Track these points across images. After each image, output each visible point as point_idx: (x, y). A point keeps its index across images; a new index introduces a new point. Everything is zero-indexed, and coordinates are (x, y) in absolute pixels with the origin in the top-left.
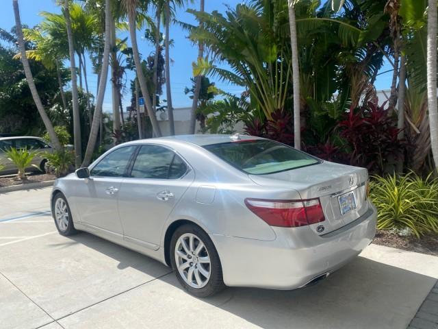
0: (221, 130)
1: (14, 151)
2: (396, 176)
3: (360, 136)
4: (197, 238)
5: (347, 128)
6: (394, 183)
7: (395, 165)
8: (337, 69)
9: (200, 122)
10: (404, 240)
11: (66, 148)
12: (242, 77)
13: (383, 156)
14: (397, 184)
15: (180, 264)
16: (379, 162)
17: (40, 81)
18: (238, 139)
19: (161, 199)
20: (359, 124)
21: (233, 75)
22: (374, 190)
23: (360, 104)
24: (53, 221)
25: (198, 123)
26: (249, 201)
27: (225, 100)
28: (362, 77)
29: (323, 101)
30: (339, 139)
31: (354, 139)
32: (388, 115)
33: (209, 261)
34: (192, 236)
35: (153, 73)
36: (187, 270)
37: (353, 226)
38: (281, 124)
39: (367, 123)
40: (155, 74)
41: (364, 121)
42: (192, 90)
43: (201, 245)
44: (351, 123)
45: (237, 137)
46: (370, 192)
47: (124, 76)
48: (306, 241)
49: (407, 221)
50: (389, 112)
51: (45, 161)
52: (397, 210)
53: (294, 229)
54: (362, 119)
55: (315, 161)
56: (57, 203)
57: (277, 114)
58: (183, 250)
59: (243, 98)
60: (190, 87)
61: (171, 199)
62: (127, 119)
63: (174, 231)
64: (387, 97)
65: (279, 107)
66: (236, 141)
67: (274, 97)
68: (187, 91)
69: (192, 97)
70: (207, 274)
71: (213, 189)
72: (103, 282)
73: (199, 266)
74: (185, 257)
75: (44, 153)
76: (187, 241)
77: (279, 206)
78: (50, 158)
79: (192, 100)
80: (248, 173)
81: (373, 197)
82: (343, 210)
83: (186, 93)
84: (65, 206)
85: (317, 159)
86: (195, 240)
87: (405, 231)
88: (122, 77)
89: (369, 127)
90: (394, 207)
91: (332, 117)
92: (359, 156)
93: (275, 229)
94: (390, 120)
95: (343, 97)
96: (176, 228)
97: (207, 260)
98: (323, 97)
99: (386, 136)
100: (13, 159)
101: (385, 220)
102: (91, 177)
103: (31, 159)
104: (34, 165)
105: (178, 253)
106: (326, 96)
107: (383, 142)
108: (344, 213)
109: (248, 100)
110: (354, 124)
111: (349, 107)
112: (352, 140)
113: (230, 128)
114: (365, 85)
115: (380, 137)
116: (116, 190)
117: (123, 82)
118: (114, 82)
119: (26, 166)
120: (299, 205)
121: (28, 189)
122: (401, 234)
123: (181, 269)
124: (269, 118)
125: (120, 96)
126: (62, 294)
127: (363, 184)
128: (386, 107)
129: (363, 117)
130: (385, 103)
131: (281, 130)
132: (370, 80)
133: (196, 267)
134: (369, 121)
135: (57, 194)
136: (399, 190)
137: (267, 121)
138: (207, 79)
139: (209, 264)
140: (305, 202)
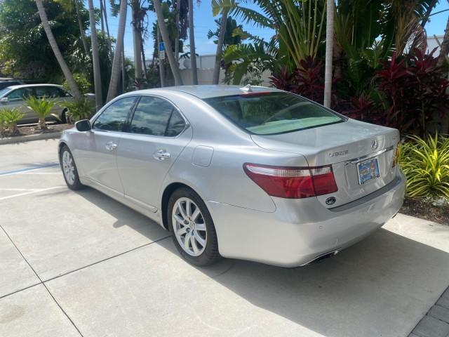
0: (247, 80)
1: (32, 100)
2: (439, 136)
3: (401, 89)
4: (194, 203)
5: (387, 80)
6: (435, 145)
7: (440, 124)
8: (382, 8)
9: (224, 71)
10: (437, 211)
11: (86, 97)
12: (271, 19)
13: (427, 113)
14: (439, 146)
15: (178, 228)
16: (421, 120)
17: (60, 24)
18: (249, 91)
19: (158, 159)
20: (400, 76)
21: (259, 16)
22: (410, 153)
23: (406, 50)
24: (62, 174)
25: (222, 71)
26: (248, 167)
27: (250, 45)
28: (411, 17)
29: (362, 48)
30: (376, 93)
31: (394, 93)
32: (438, 65)
33: (205, 229)
34: (188, 201)
35: (175, 15)
36: (184, 235)
37: (374, 198)
38: (311, 74)
39: (412, 74)
40: (178, 16)
41: (408, 72)
42: (217, 34)
43: (198, 212)
44: (392, 73)
45: (247, 89)
46: (405, 154)
47: (145, 18)
48: (311, 215)
49: (444, 189)
50: (440, 61)
51: (66, 110)
52: (434, 177)
53: (298, 201)
54: (405, 69)
55: (338, 119)
56: (64, 156)
57: (307, 62)
58: (180, 215)
59: (272, 42)
60: (214, 31)
61: (168, 159)
62: (149, 66)
63: (171, 193)
64: (438, 42)
65: (311, 54)
66: (246, 93)
67: (305, 42)
68: (210, 35)
69: (216, 42)
70: (203, 242)
71: (210, 150)
72: (100, 242)
73: (196, 233)
74: (182, 222)
75: (64, 102)
76: (184, 205)
77: (281, 173)
78: (69, 107)
79: (217, 45)
80: (250, 133)
81: (408, 161)
82: (363, 178)
83: (209, 37)
84: (71, 160)
85: (341, 117)
86: (192, 205)
87: (440, 201)
88: (143, 20)
89: (412, 79)
90: (431, 173)
91: (371, 66)
92: (397, 112)
93: (276, 199)
94: (439, 70)
95: (386, 43)
96: (173, 191)
97: (203, 227)
98: (363, 43)
99: (432, 90)
100: (32, 107)
101: (419, 187)
102: (92, 131)
103: (50, 108)
104: (53, 114)
105: (175, 218)
106: (367, 42)
107: (427, 96)
108: (363, 183)
109: (277, 45)
110: (395, 75)
111: (391, 54)
112: (390, 94)
113: (256, 78)
114: (414, 28)
115: (426, 91)
116: (115, 145)
117: (145, 26)
118: (135, 25)
119: (46, 115)
120: (306, 173)
121: (46, 139)
122: (435, 204)
123: (178, 234)
124: (299, 66)
125: (142, 41)
126: (56, 254)
127: (391, 148)
128: (436, 55)
129: (407, 66)
130: (435, 49)
131: (312, 80)
132: (421, 22)
133: (193, 234)
134: (413, 71)
135: (63, 146)
136: (438, 155)
137: (297, 70)
138: (234, 21)
139: (204, 232)
140: (313, 171)
